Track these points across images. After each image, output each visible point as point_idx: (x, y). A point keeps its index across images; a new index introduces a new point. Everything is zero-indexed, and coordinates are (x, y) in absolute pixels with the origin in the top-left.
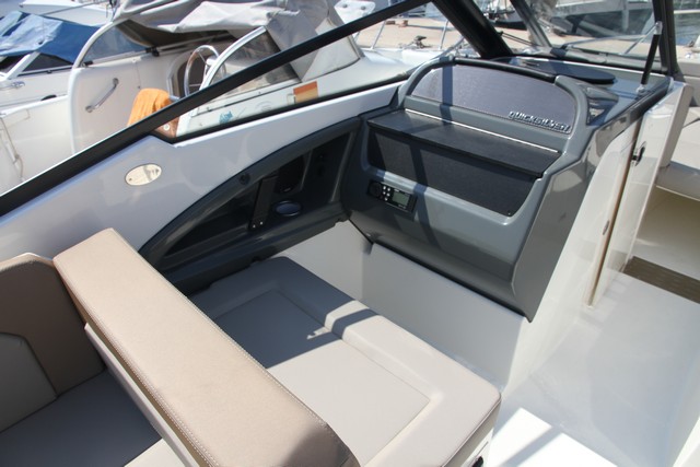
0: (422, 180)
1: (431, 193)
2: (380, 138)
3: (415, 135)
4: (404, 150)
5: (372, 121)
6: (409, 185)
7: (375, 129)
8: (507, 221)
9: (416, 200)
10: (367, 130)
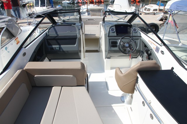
0: (60, 45)
1: (62, 46)
2: (49, 41)
3: (56, 38)
4: (54, 41)
5: (47, 38)
6: (58, 46)
7: (47, 39)
8: (75, 45)
9: (60, 48)
10: (46, 40)
